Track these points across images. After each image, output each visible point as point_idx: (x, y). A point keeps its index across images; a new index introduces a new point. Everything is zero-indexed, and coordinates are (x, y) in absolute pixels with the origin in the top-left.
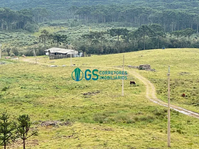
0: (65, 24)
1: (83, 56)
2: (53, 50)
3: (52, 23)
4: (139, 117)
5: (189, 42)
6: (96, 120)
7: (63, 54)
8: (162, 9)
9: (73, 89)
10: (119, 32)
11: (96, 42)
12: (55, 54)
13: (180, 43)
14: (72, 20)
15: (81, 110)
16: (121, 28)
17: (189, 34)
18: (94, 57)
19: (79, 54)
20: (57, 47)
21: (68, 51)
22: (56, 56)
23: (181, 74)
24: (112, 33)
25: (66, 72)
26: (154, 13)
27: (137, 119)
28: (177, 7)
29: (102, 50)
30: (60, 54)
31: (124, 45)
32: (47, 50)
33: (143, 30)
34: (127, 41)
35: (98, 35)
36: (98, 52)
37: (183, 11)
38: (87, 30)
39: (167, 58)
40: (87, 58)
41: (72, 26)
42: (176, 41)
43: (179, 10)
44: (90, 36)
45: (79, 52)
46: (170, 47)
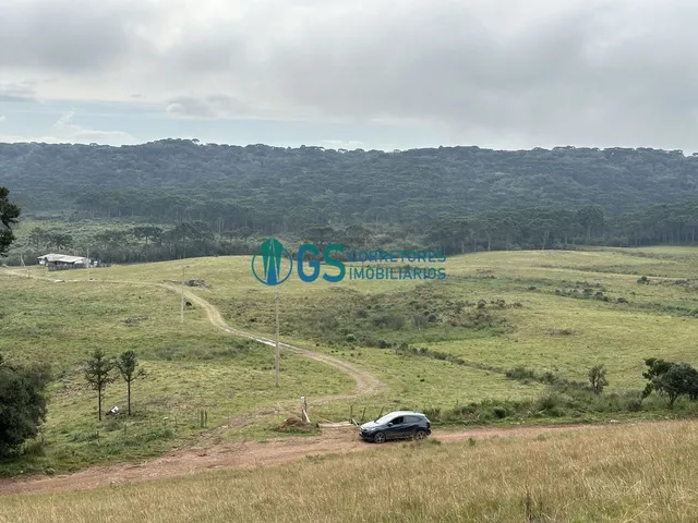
0: (59, 217)
1: (98, 266)
2: (51, 257)
3: (38, 215)
4: (217, 350)
5: (246, 247)
6: (162, 356)
7: (68, 263)
8: (203, 199)
9: (103, 314)
10: (147, 232)
11: (115, 245)
12: (56, 262)
13: (234, 248)
14: (69, 213)
15: (130, 344)
16: (145, 225)
17: (246, 236)
18: (114, 267)
19: (92, 263)
20: (57, 252)
21: (78, 260)
22: (57, 265)
23: (249, 292)
24: (138, 232)
25: (83, 290)
26: (193, 203)
27: (215, 354)
28: (226, 196)
29: (125, 257)
30: (64, 263)
31: (157, 250)
32: (43, 257)
33: (182, 229)
34: (159, 244)
35: (118, 236)
36: (119, 261)
37: (234, 202)
38: (101, 227)
39: (224, 270)
40: (103, 269)
41: (70, 220)
42: (229, 244)
43: (226, 201)
44: (105, 237)
45: (92, 261)
46: (222, 253)
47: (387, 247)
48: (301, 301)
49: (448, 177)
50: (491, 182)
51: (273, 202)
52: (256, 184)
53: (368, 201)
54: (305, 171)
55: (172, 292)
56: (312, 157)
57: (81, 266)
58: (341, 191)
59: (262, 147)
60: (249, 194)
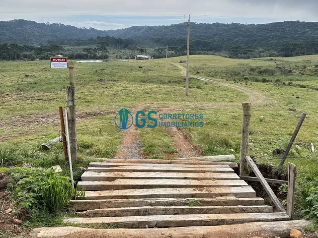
1: (154, 59)
2: (138, 56)
7: (143, 58)
19: (151, 58)
20: (141, 54)
21: (146, 57)
22: (140, 59)
32: (136, 56)
47: (262, 54)
48: (225, 68)
49: (287, 31)
50: (304, 33)
51: (220, 41)
52: (215, 35)
53: (255, 40)
54: (232, 30)
55: (172, 65)
56: (235, 26)
57: (148, 59)
58: (245, 37)
59: (218, 23)
60: (211, 38)
